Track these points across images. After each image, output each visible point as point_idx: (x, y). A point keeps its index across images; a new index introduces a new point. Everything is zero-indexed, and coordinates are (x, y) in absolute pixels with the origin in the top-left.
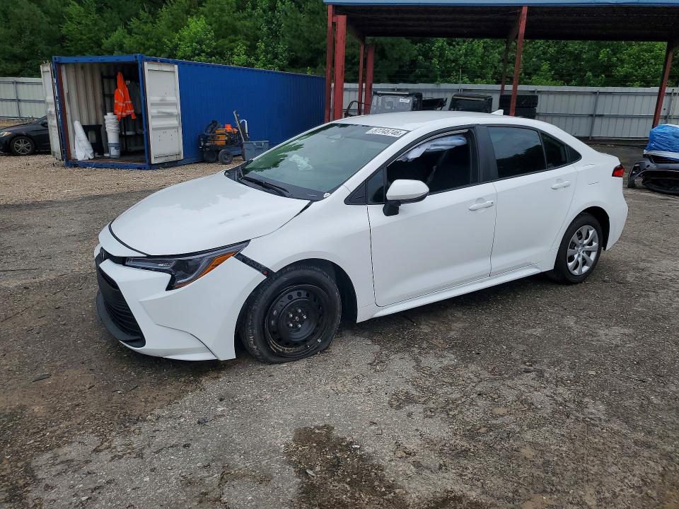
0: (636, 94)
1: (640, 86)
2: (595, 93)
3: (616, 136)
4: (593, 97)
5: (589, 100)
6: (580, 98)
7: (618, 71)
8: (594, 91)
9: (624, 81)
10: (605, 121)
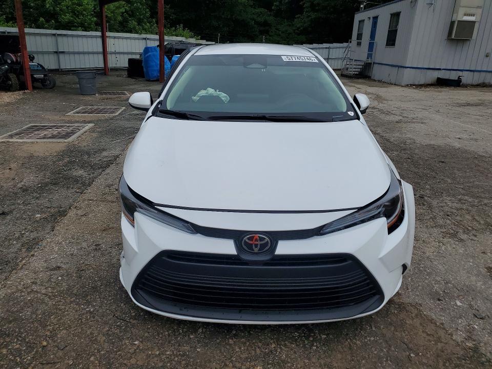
0: (78, 36)
1: (83, 30)
2: (54, 35)
3: (77, 67)
4: (53, 38)
5: (51, 40)
6: (44, 38)
7: (63, 19)
8: (53, 33)
9: (69, 26)
10: (67, 56)
